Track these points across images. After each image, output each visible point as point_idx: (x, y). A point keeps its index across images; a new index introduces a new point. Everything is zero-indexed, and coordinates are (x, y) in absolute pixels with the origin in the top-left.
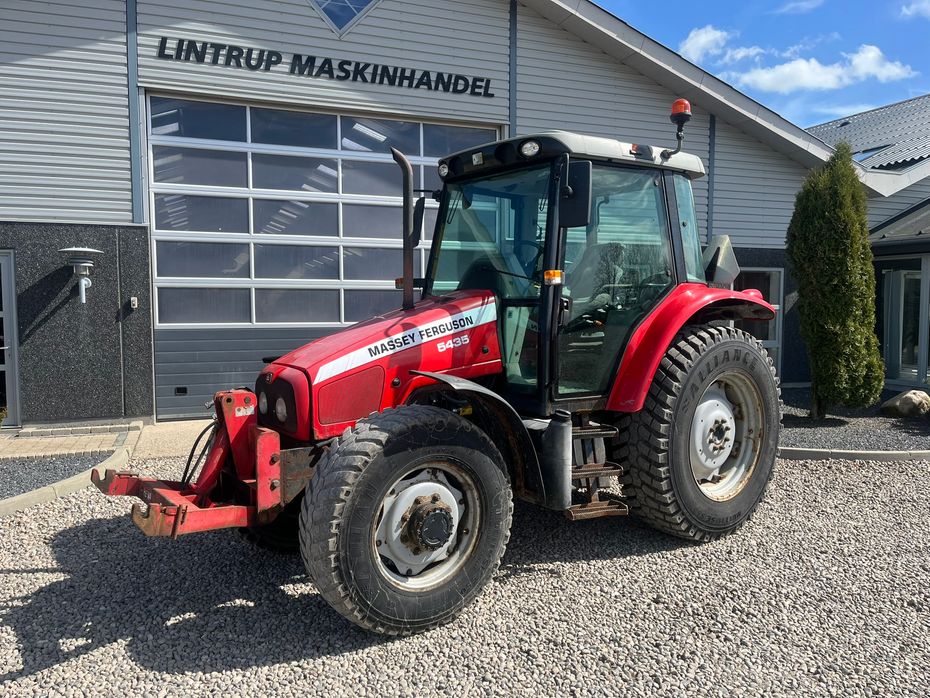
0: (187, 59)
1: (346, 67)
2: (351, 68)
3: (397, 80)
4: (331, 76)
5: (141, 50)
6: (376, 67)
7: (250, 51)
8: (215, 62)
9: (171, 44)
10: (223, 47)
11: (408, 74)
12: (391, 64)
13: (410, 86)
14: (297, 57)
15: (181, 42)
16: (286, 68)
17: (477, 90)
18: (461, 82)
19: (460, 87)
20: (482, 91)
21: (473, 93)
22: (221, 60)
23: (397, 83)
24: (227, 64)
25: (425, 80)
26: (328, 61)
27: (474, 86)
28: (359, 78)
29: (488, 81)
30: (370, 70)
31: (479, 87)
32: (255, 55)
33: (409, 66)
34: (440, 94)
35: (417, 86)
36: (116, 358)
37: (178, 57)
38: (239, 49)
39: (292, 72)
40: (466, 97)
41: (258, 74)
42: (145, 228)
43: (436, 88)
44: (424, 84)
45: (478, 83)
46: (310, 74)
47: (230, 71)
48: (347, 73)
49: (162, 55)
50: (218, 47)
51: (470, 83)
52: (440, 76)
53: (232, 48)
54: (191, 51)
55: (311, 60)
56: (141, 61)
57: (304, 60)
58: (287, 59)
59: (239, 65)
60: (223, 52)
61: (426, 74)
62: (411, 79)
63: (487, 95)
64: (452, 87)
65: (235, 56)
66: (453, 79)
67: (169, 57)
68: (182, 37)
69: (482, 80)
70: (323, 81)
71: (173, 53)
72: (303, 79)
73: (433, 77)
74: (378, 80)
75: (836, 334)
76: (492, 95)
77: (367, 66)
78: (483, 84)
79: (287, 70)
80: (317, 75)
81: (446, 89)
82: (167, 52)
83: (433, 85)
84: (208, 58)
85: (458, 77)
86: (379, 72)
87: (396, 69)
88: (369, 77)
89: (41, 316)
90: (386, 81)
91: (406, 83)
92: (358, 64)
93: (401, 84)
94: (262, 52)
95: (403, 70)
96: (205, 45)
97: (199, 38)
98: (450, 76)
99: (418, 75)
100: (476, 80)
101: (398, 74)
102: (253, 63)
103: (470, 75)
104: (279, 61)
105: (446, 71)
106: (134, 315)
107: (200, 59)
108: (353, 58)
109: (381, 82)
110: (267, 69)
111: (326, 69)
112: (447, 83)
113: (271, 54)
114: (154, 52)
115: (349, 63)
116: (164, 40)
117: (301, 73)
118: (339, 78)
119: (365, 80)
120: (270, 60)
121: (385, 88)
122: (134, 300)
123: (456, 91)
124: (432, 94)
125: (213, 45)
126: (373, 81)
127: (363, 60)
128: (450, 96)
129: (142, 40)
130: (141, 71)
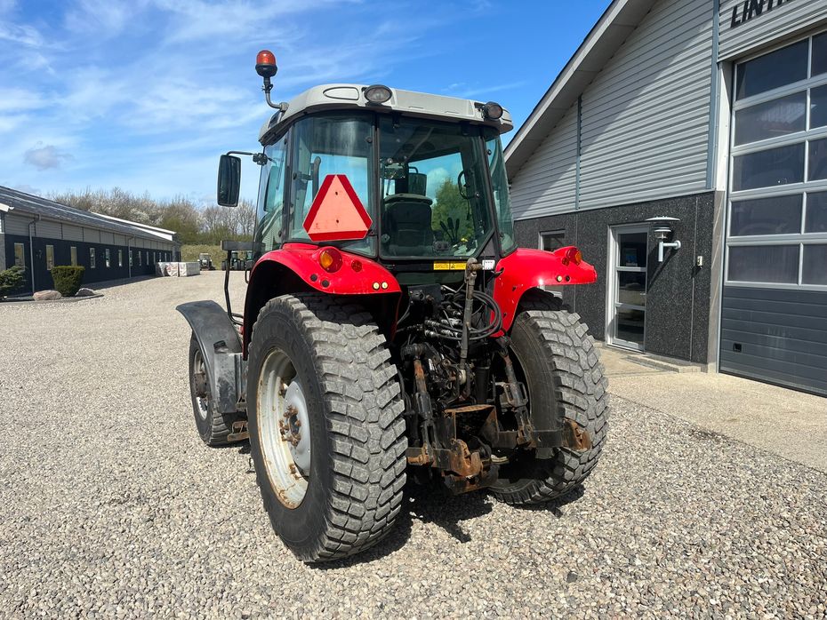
0: (750, 18)
5: (721, 29)
9: (740, 10)
36: (689, 308)
42: (713, 193)
47: (782, 9)
49: (735, 24)
56: (721, 37)
82: (737, 19)
89: (657, 272)
106: (702, 273)
107: (759, 13)
114: (728, 25)
122: (701, 258)
129: (722, 19)
130: (722, 47)
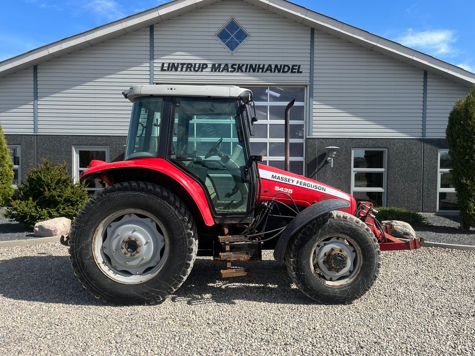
0: (171, 70)
1: (234, 66)
2: (236, 67)
3: (257, 70)
4: (228, 71)
5: (155, 69)
6: (247, 65)
7: (195, 64)
8: (182, 70)
9: (166, 65)
10: (185, 64)
11: (261, 66)
12: (254, 63)
13: (262, 72)
14: (214, 65)
15: (170, 64)
16: (209, 70)
17: (294, 71)
18: (286, 67)
19: (286, 70)
20: (296, 71)
21: (292, 72)
22: (184, 69)
23: (256, 71)
24: (186, 70)
25: (269, 68)
26: (227, 65)
27: (293, 69)
28: (240, 71)
29: (299, 66)
30: (245, 66)
31: (295, 69)
32: (197, 66)
33: (262, 63)
34: (276, 74)
35: (266, 72)
37: (168, 70)
38: (191, 64)
39: (212, 71)
40: (289, 74)
41: (198, 73)
43: (274, 71)
44: (269, 70)
45: (295, 67)
46: (219, 71)
47: (187, 73)
48: (235, 69)
49: (162, 70)
50: (183, 64)
51: (291, 68)
52: (276, 66)
53: (188, 64)
54: (173, 67)
55: (220, 65)
56: (155, 73)
57: (217, 65)
58: (210, 66)
59: (191, 71)
60: (185, 66)
61: (270, 66)
62: (263, 69)
63: (299, 72)
64: (282, 70)
65: (189, 67)
66: (283, 66)
67: (165, 70)
68: (170, 62)
69: (296, 66)
70: (224, 73)
71: (166, 68)
72: (216, 74)
73: (273, 67)
74: (248, 71)
75: (467, 185)
76: (301, 72)
77: (243, 65)
78: (297, 67)
79: (210, 70)
80: (222, 71)
81: (279, 71)
82: (164, 68)
83: (273, 70)
84: (179, 69)
85: (285, 66)
86: (249, 67)
87: (256, 65)
88: (244, 70)
90: (251, 71)
91: (260, 70)
92: (239, 65)
93: (258, 71)
94: (200, 64)
95: (259, 65)
96: (178, 64)
97: (176, 62)
98: (281, 66)
99: (266, 67)
100: (293, 66)
101: (257, 67)
102: (196, 69)
103: (290, 64)
104: (207, 67)
105: (279, 64)
107: (176, 70)
108: (237, 63)
109: (249, 71)
110: (202, 71)
111: (226, 68)
112: (279, 69)
113: (204, 64)
114: (160, 69)
115: (235, 65)
116: (163, 64)
117: (215, 71)
118: (231, 71)
119: (242, 71)
120: (203, 67)
121: (252, 73)
123: (284, 72)
124: (273, 74)
125: (181, 64)
126: (246, 71)
127: (241, 63)
128: (281, 74)
129: (155, 65)
130: (155, 77)
